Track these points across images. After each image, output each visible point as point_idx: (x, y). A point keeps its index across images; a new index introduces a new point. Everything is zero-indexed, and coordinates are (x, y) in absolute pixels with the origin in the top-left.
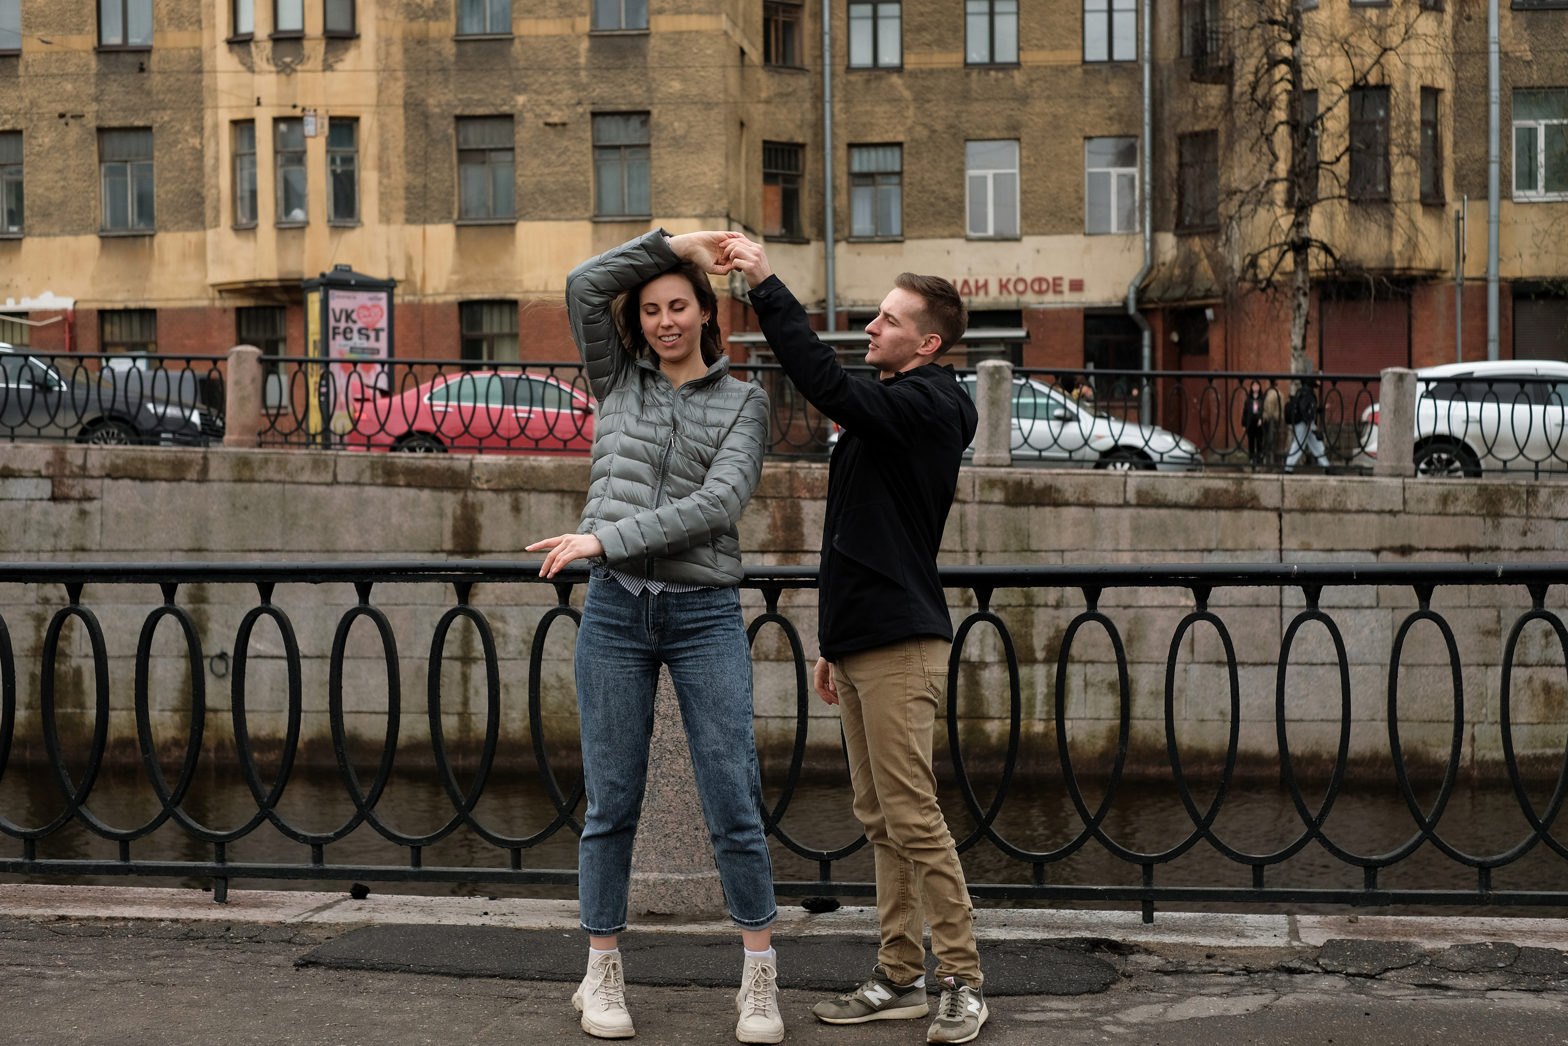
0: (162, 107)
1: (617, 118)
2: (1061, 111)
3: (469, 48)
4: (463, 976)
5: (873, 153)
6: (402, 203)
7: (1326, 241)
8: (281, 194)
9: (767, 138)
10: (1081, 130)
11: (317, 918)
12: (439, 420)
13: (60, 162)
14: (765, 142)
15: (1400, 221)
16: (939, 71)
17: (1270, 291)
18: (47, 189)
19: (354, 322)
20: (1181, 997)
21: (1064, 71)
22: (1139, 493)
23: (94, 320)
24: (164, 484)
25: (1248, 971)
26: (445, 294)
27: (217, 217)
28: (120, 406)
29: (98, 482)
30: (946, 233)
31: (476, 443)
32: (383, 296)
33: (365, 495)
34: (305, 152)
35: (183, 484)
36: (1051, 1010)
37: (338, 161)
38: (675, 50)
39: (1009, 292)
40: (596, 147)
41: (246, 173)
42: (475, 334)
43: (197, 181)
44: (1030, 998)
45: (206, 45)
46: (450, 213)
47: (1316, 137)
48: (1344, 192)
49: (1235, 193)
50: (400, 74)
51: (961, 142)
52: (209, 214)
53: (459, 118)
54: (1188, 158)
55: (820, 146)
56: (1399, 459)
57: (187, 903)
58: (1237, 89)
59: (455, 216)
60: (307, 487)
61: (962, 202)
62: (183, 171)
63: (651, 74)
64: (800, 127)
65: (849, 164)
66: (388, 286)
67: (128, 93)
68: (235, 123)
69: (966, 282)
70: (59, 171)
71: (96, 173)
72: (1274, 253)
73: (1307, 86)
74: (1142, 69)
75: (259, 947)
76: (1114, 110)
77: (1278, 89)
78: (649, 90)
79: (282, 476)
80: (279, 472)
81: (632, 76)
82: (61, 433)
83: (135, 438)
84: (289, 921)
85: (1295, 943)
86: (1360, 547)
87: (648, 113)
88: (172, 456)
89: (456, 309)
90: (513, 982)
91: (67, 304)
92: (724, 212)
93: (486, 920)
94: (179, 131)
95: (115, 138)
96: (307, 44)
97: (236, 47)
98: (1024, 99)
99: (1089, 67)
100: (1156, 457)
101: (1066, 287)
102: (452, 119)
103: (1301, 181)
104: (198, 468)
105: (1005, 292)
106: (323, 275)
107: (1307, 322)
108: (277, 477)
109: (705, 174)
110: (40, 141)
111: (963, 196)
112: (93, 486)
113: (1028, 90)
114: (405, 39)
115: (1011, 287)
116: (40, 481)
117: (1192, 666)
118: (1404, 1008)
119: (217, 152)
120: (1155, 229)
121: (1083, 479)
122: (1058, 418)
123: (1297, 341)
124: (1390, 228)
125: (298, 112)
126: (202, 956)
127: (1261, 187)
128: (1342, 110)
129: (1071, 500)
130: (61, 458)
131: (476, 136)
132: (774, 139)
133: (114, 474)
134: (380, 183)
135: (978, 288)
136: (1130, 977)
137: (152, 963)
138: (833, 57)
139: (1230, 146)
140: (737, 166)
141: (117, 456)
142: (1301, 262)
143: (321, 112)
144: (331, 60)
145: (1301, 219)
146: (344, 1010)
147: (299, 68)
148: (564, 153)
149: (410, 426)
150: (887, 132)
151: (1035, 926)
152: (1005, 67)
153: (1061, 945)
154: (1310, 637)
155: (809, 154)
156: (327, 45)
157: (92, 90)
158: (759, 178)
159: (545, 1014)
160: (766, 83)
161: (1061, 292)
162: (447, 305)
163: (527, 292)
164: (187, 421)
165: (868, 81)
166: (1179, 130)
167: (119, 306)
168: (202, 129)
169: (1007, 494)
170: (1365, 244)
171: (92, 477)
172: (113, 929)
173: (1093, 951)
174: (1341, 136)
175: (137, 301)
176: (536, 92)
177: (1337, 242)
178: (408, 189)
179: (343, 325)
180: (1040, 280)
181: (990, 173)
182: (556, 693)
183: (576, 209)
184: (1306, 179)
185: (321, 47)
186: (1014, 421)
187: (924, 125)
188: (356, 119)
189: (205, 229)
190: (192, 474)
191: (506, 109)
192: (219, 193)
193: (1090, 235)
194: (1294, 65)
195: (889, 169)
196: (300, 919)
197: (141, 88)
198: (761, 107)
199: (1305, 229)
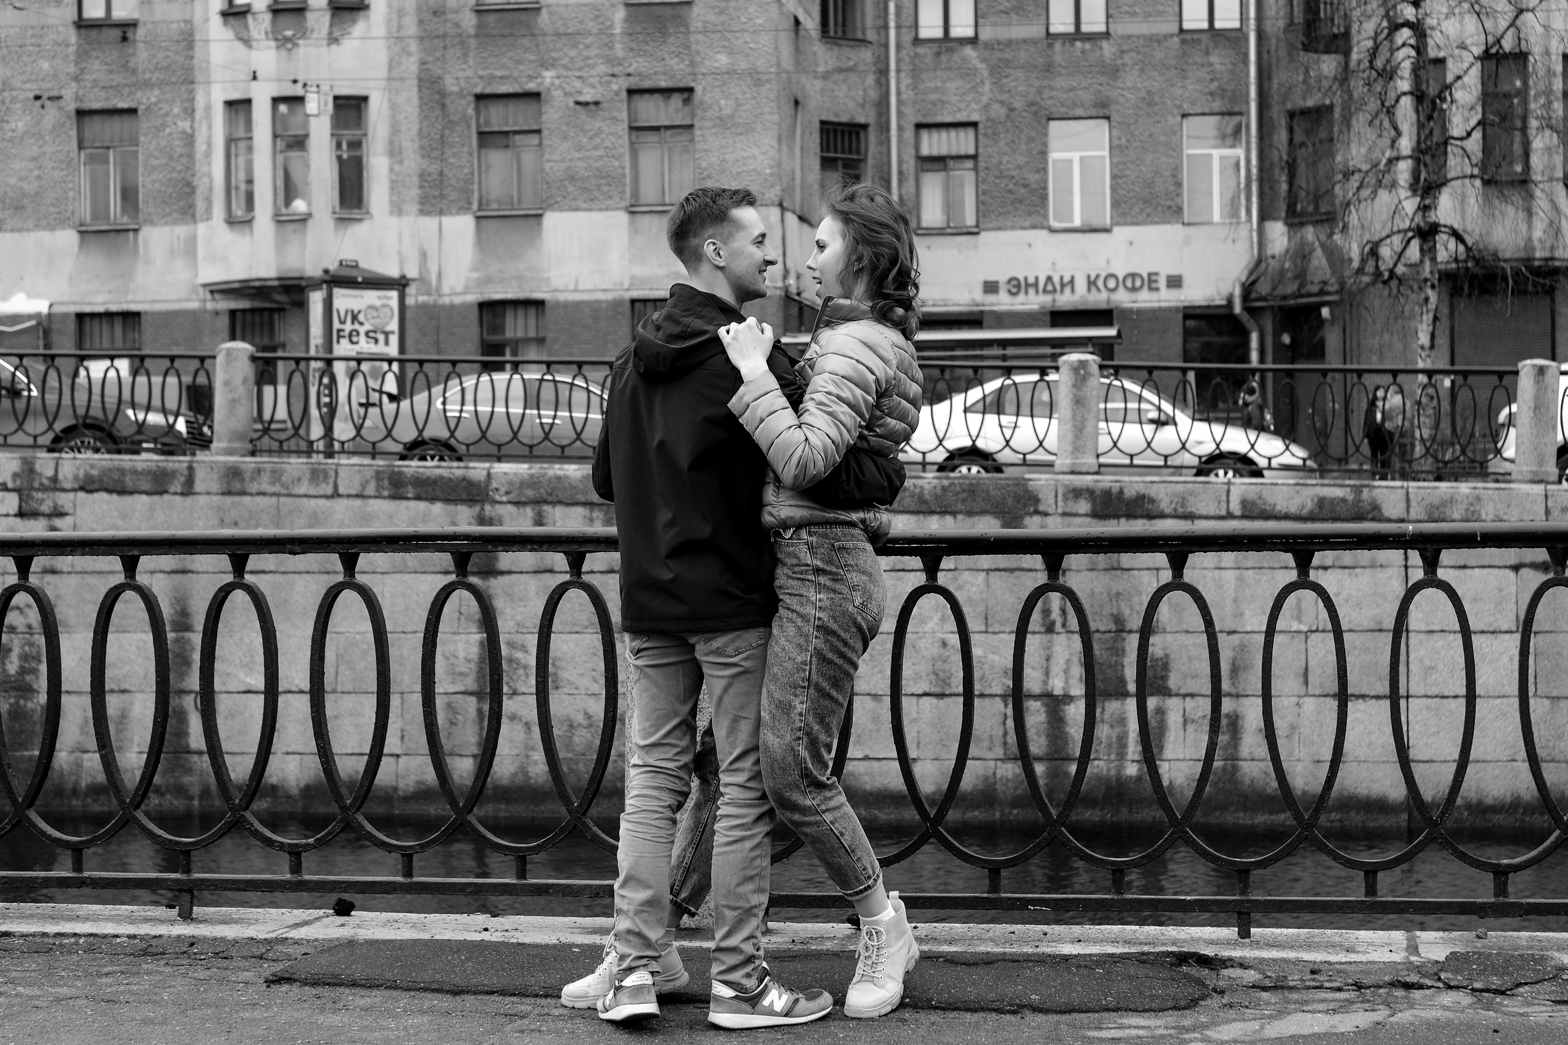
0: (148, 85)
1: (657, 96)
2: (1156, 86)
3: (491, 18)
4: (456, 992)
5: (944, 134)
6: (415, 192)
7: (1456, 226)
8: (280, 182)
9: (824, 118)
10: (1179, 107)
11: (295, 934)
12: (452, 425)
13: (35, 149)
14: (822, 123)
15: (1542, 204)
16: (1017, 42)
17: (1394, 283)
18: (21, 179)
19: (361, 324)
20: (1281, 1014)
21: (1158, 42)
22: (1244, 503)
23: (72, 326)
24: (144, 497)
25: (1358, 986)
26: (463, 293)
27: (209, 209)
28: (96, 412)
29: (71, 495)
30: (1027, 224)
31: (494, 450)
32: (394, 294)
33: (369, 509)
34: (307, 136)
35: (166, 497)
36: (1130, 1027)
37: (344, 146)
38: (721, 19)
39: (1099, 290)
40: (633, 129)
41: (241, 160)
42: (497, 338)
43: (187, 169)
44: (1106, 1015)
45: (198, 18)
46: (470, 203)
47: (1442, 110)
48: (1476, 171)
49: (1353, 173)
50: (414, 46)
51: (1044, 121)
52: (200, 205)
53: (480, 98)
54: (1299, 137)
55: (885, 127)
56: (1541, 463)
57: (146, 920)
58: (1354, 57)
59: (475, 206)
60: (305, 500)
61: (1045, 188)
62: (171, 158)
63: (694, 47)
64: (862, 106)
65: (917, 147)
66: (400, 284)
67: (111, 72)
68: (230, 104)
69: (1049, 279)
70: (34, 159)
71: (76, 161)
72: (1397, 241)
73: (1433, 53)
74: (1246, 38)
75: (225, 963)
76: (1216, 83)
77: (1401, 54)
78: (692, 64)
79: (276, 488)
80: (273, 483)
81: (673, 49)
82: (30, 441)
83: (112, 446)
84: (262, 936)
85: (1413, 958)
86: (1497, 563)
87: (691, 90)
88: (153, 465)
89: (476, 310)
90: (513, 999)
91: (41, 306)
92: (777, 200)
93: (486, 936)
94: (167, 114)
95: (97, 122)
96: (309, 15)
97: (231, 19)
98: (1114, 72)
99: (1188, 37)
100: (1262, 463)
101: (1162, 283)
102: (471, 98)
103: (1428, 159)
104: (183, 479)
105: (1093, 289)
106: (326, 271)
107: (1436, 319)
108: (270, 489)
109: (755, 158)
110: (13, 125)
111: (1046, 181)
112: (64, 500)
113: (1119, 62)
114: (419, 9)
115: (1100, 283)
116: (6, 494)
117: (1306, 699)
118: (1538, 1025)
119: (210, 137)
120: (1263, 217)
121: (1180, 488)
122: (1152, 421)
123: (1424, 339)
124: (1529, 212)
125: (298, 90)
126: (160, 973)
127: (1382, 167)
128: (1473, 79)
129: (1167, 511)
130: (29, 468)
131: (498, 117)
132: (832, 119)
133: (88, 486)
134: (391, 170)
135: (1063, 285)
136: (1222, 992)
137: (104, 980)
138: (898, 27)
139: (1347, 121)
140: (791, 149)
141: (92, 467)
142: (1429, 251)
143: (325, 88)
144: (336, 34)
145: (1427, 202)
146: (319, 1027)
147: (301, 42)
148: (596, 135)
149: (421, 432)
150: (960, 110)
151: (1115, 942)
152: (1092, 37)
153: (1142, 959)
154: (1440, 666)
155: (872, 135)
156: (333, 15)
157: (72, 69)
158: (816, 164)
159: (549, 1032)
160: (824, 56)
161: (1157, 289)
162: (465, 306)
163: (555, 291)
164: (171, 427)
165: (938, 54)
166: (1289, 106)
167: (100, 309)
168: (193, 110)
169: (1094, 505)
170: (1500, 228)
171: (64, 490)
172: (61, 945)
173: (1180, 965)
174: (1472, 108)
175: (119, 303)
176: (565, 67)
177: (1469, 228)
178: (422, 176)
179: (348, 327)
180: (1133, 276)
181: (1076, 156)
182: (584, 732)
183: (610, 197)
184: (1433, 156)
185: (326, 18)
186: (1102, 425)
187: (1002, 102)
188: (365, 99)
189: (195, 222)
190: (176, 486)
191: (532, 86)
192: (211, 182)
193: (1189, 224)
194: (1419, 29)
195: (962, 152)
196: (274, 935)
197: (125, 66)
198: (818, 84)
199: (1432, 213)
